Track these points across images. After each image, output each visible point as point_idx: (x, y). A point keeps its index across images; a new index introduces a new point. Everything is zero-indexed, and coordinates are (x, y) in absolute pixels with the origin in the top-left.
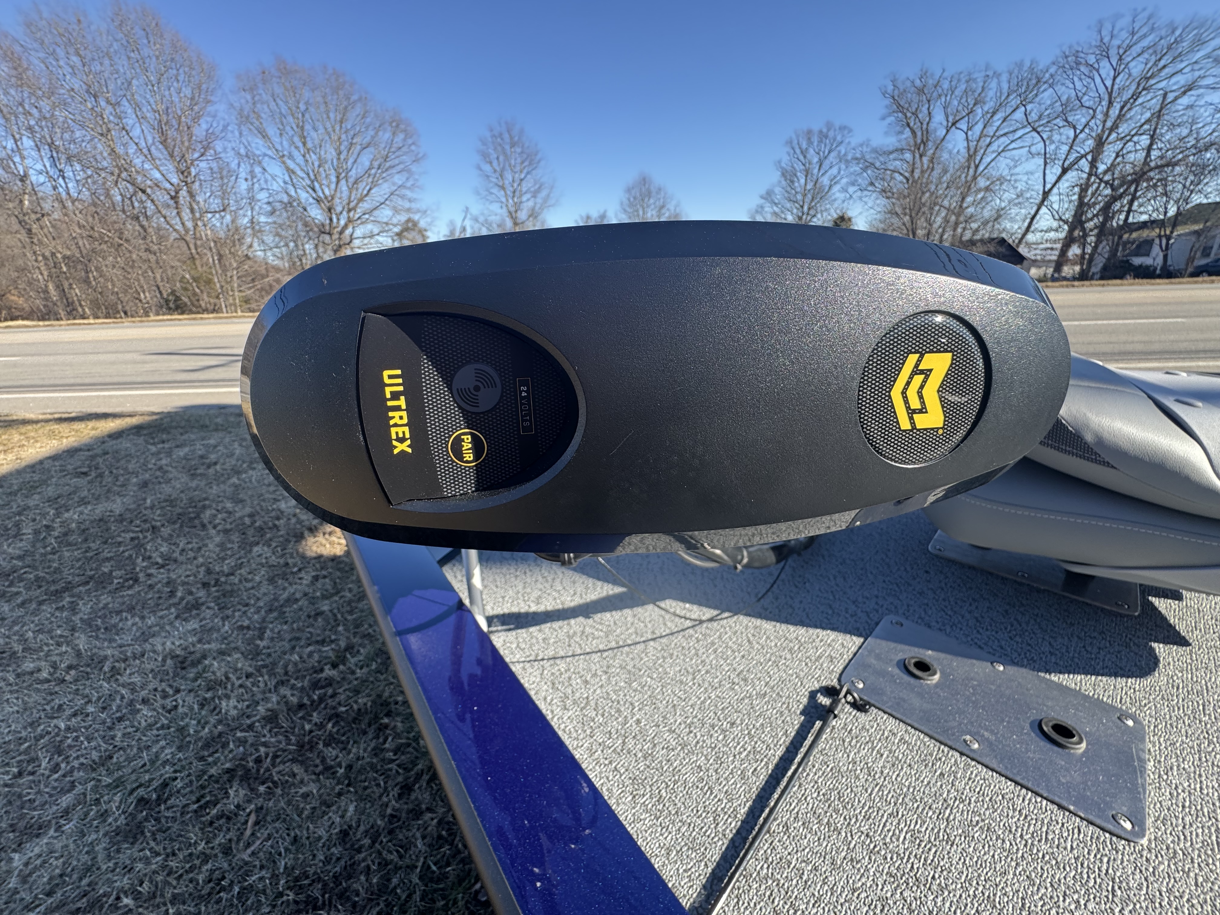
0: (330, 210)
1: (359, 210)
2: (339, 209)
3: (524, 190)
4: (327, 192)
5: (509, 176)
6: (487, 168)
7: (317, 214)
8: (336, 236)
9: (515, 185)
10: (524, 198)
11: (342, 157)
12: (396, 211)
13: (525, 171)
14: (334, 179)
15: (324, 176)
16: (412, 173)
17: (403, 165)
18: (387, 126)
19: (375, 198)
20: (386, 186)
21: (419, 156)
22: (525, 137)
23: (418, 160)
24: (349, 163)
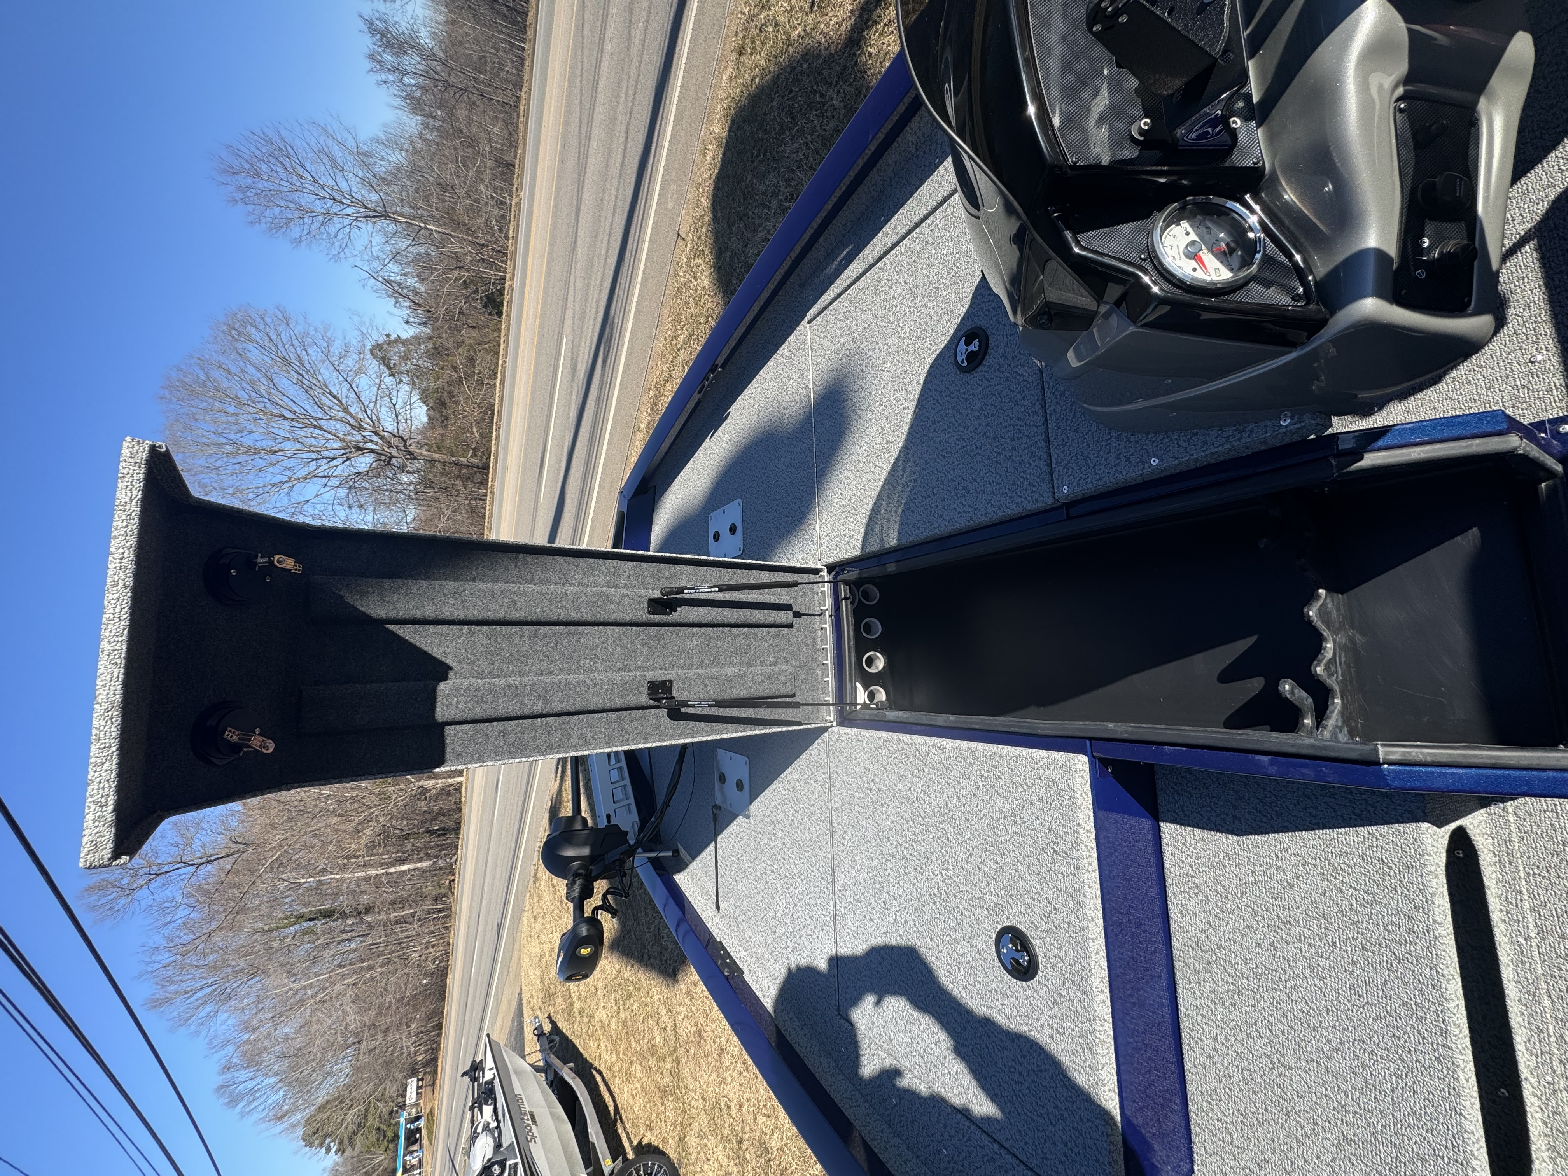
0: (359, 449)
1: (360, 416)
2: (359, 438)
3: (331, 182)
4: (337, 445)
5: (306, 199)
6: (296, 231)
7: (364, 462)
8: (394, 452)
9: (322, 194)
10: (344, 186)
11: (288, 415)
12: (361, 371)
13: (300, 170)
14: (317, 431)
15: (314, 442)
16: (306, 335)
17: (296, 342)
18: (239, 345)
19: (343, 391)
20: (327, 374)
21: (280, 316)
22: (242, 148)
23: (287, 320)
24: (297, 409)
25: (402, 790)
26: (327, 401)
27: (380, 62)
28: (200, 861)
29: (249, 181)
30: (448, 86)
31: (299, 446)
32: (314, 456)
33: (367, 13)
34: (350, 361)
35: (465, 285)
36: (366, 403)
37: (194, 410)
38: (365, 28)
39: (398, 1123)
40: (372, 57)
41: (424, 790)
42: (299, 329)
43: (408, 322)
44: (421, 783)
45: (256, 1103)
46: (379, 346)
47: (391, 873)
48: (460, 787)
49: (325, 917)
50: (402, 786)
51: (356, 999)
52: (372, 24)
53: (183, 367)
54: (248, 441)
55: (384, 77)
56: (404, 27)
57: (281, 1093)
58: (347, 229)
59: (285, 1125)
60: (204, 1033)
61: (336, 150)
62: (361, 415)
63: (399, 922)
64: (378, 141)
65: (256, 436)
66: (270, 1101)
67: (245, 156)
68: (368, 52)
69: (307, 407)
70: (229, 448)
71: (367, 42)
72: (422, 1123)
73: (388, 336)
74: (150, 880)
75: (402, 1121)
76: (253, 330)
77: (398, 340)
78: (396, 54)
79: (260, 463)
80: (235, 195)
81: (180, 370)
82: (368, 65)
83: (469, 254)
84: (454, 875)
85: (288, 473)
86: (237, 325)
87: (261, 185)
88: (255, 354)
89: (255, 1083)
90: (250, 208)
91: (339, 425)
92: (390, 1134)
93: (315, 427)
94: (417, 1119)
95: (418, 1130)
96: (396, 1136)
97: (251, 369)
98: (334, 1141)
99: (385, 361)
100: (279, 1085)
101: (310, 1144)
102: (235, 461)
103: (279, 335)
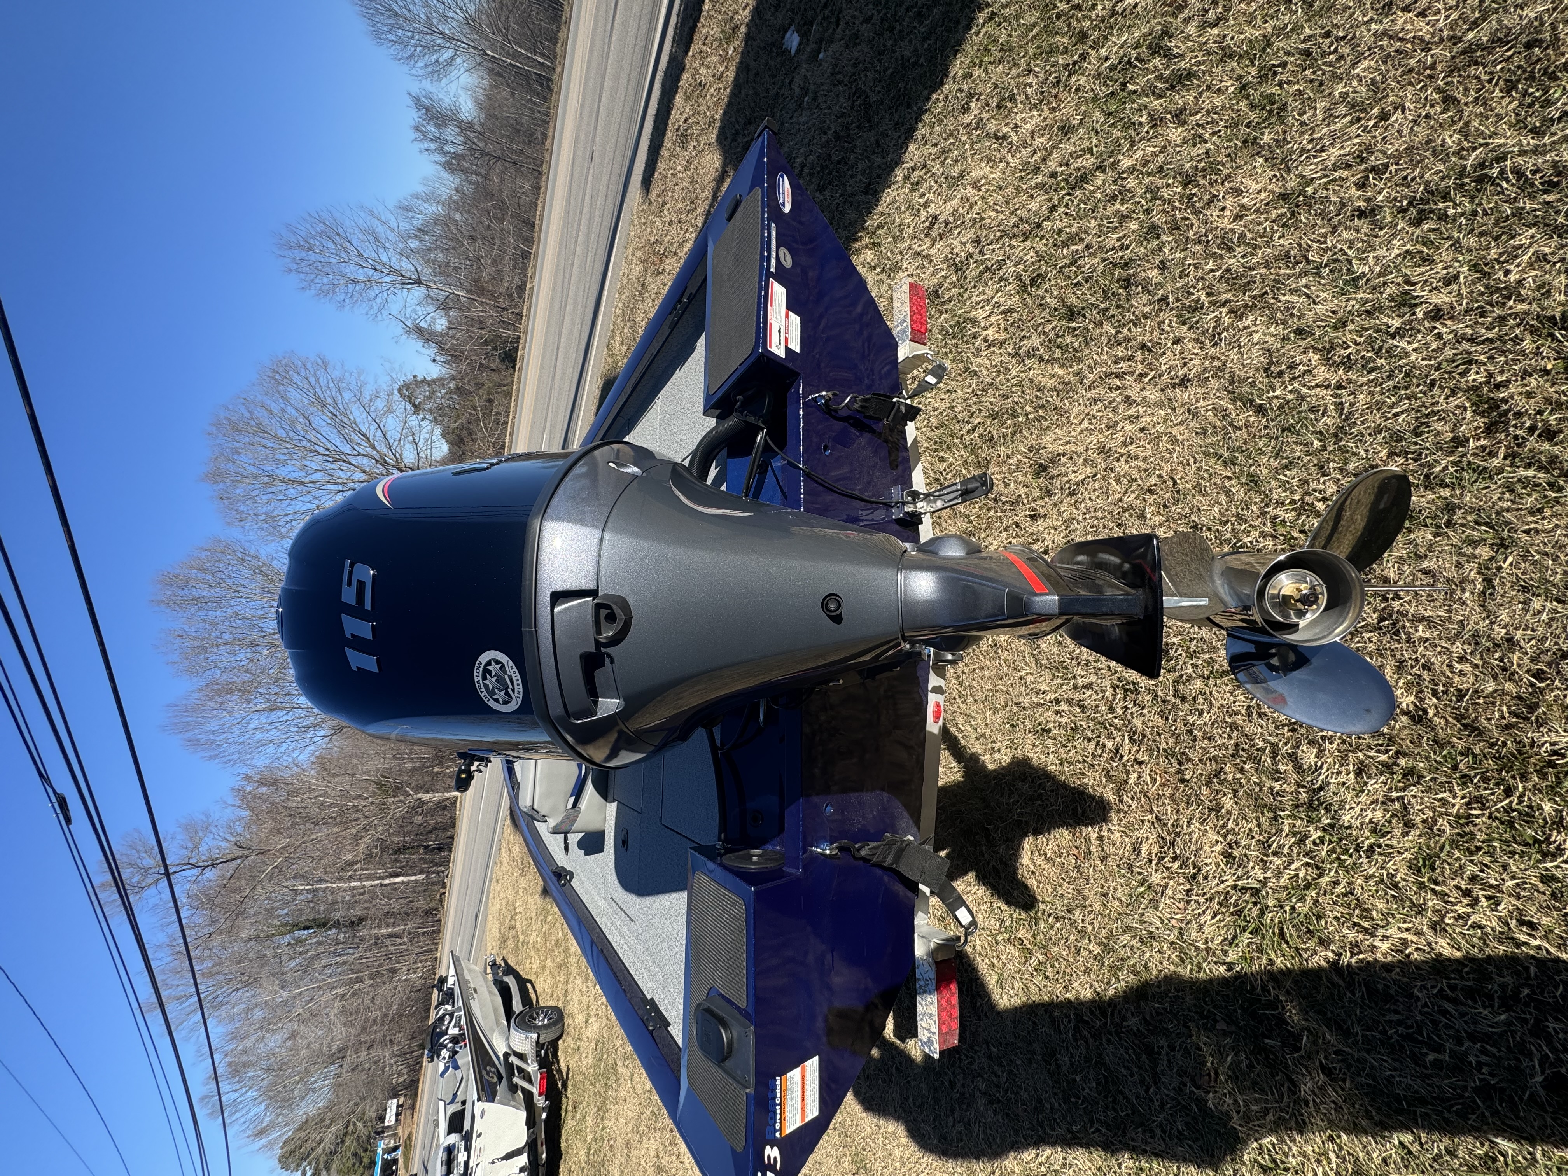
3: (374, 255)
5: (350, 270)
6: (340, 296)
9: (365, 264)
10: (384, 258)
11: (321, 450)
12: (389, 410)
13: (348, 245)
14: (345, 465)
15: (341, 474)
16: (342, 379)
17: (331, 385)
18: (281, 388)
19: (371, 430)
20: (357, 414)
21: (320, 362)
22: (299, 226)
23: (325, 365)
24: (329, 446)
25: (400, 801)
26: (356, 438)
27: (423, 133)
28: (206, 864)
29: (303, 254)
30: (484, 154)
31: (328, 478)
32: (340, 487)
33: (415, 91)
34: (380, 404)
35: (486, 343)
36: (391, 441)
37: (237, 445)
38: (411, 103)
39: (375, 1151)
40: (417, 128)
41: (422, 803)
42: (336, 374)
43: (434, 361)
44: (419, 796)
45: (238, 1115)
46: (406, 386)
47: (386, 885)
48: (455, 802)
49: (318, 926)
50: (402, 798)
51: (344, 1011)
52: (419, 100)
53: (231, 407)
54: (282, 472)
55: (426, 145)
56: (447, 102)
57: (263, 1106)
58: (385, 293)
59: (264, 1141)
60: (193, 1039)
61: (380, 229)
62: (385, 450)
63: (390, 936)
64: (417, 196)
65: (290, 468)
66: (252, 1114)
67: (302, 233)
68: (413, 123)
69: (338, 444)
70: (266, 479)
71: (413, 116)
72: (399, 1154)
73: (415, 377)
74: (158, 880)
75: (380, 1151)
76: (296, 376)
77: (424, 381)
78: (439, 127)
79: (292, 492)
80: (290, 265)
81: (227, 409)
82: (413, 135)
83: (490, 315)
84: (445, 888)
85: (317, 502)
86: (281, 370)
87: (312, 256)
88: (293, 394)
89: (237, 1094)
90: (302, 276)
91: (365, 461)
92: (366, 1160)
93: (344, 461)
94: (395, 1149)
95: (395, 1161)
96: (373, 1163)
97: (290, 409)
98: (310, 1164)
99: (410, 399)
100: (261, 1099)
101: (285, 1167)
102: (270, 490)
103: (318, 380)
